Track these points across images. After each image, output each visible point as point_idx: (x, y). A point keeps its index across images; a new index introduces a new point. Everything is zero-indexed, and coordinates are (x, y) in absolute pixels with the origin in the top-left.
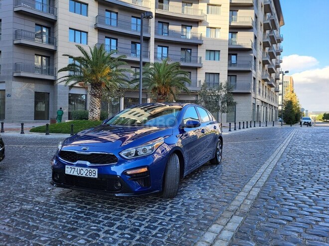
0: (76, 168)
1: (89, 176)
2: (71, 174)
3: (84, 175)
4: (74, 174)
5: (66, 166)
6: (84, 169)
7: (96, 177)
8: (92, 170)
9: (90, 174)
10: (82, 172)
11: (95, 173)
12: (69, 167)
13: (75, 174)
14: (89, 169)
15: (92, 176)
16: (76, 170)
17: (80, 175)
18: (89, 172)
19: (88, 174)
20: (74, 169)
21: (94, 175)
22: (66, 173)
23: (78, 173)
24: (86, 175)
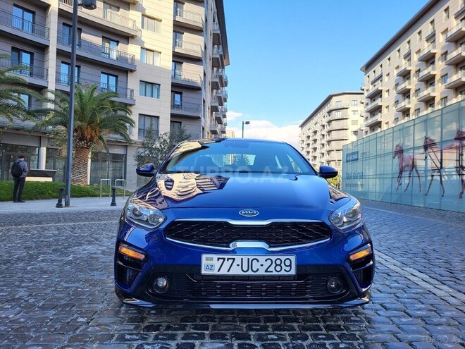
0: (238, 258)
1: (275, 273)
2: (224, 272)
3: (262, 272)
4: (232, 272)
5: (204, 257)
6: (262, 259)
7: (293, 272)
8: (283, 258)
9: (278, 268)
10: (256, 265)
11: (290, 266)
12: (215, 257)
13: (236, 271)
14: (274, 258)
15: (283, 273)
16: (238, 261)
17: (250, 273)
18: (274, 265)
19: (272, 268)
20: (231, 261)
21: (288, 269)
22: (204, 272)
23: (245, 269)
24: (266, 271)
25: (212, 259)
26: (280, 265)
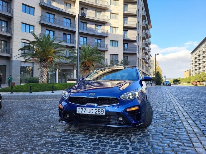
0: (87, 109)
1: (98, 114)
2: (83, 113)
3: (94, 113)
5: (77, 108)
6: (94, 109)
7: (104, 114)
8: (101, 109)
9: (99, 112)
10: (92, 111)
11: (103, 112)
12: (80, 108)
13: (86, 113)
14: (98, 109)
15: (101, 114)
16: (87, 110)
17: (90, 113)
18: (98, 111)
19: (97, 112)
20: (85, 109)
21: (102, 113)
22: (77, 112)
23: (89, 112)
24: (95, 113)
25: (79, 109)
26: (100, 111)
